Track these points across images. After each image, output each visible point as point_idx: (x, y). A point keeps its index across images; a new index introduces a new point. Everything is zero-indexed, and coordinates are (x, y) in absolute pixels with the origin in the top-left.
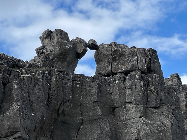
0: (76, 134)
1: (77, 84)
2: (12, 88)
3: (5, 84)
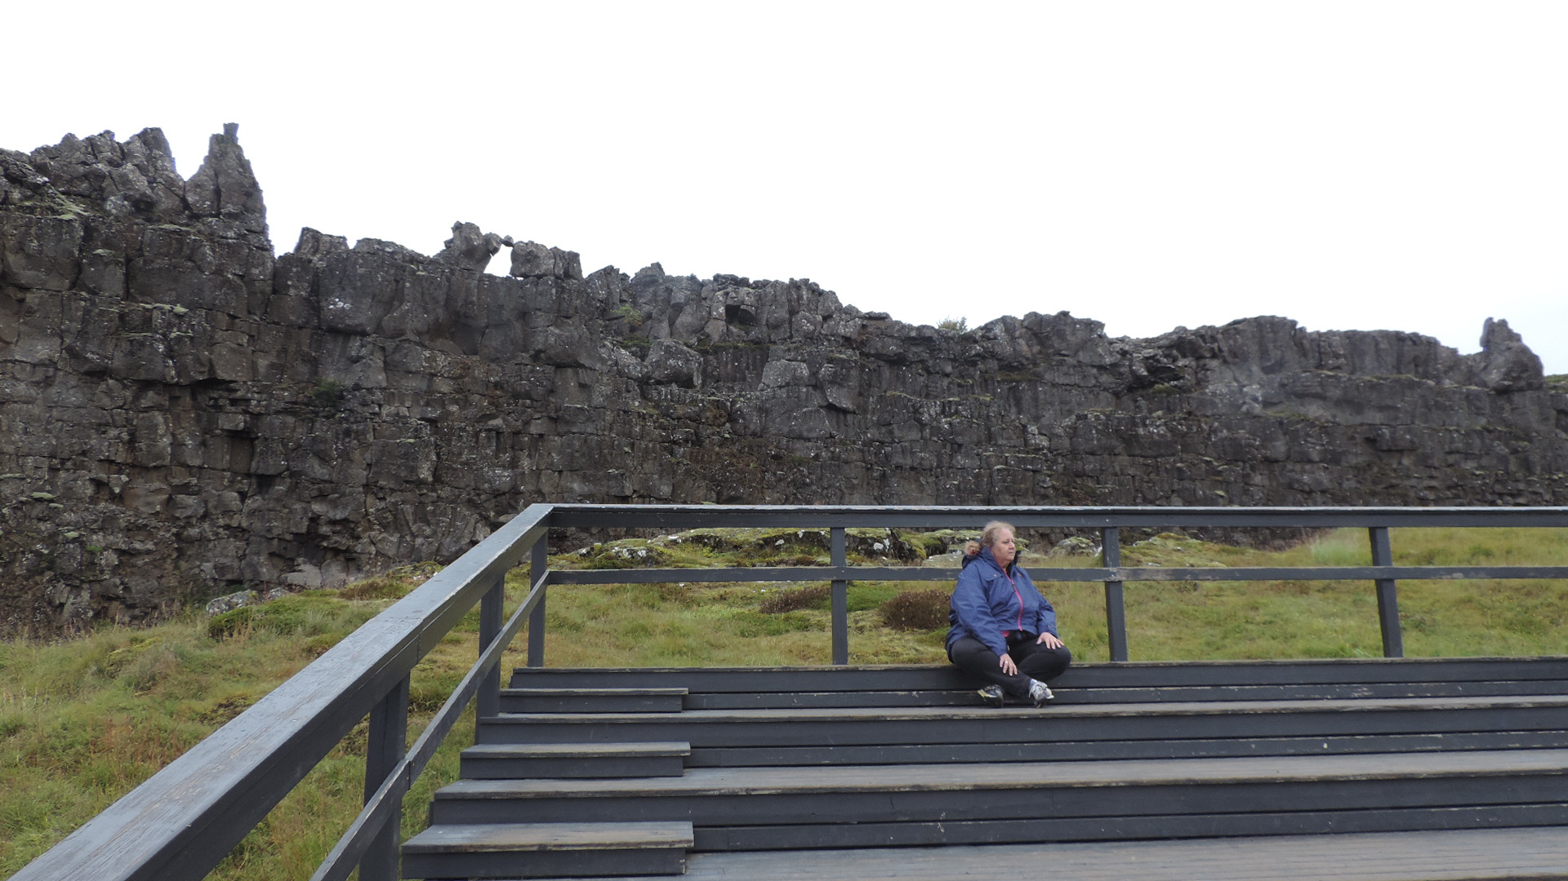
1: (484, 284)
2: (404, 286)
3: (397, 282)
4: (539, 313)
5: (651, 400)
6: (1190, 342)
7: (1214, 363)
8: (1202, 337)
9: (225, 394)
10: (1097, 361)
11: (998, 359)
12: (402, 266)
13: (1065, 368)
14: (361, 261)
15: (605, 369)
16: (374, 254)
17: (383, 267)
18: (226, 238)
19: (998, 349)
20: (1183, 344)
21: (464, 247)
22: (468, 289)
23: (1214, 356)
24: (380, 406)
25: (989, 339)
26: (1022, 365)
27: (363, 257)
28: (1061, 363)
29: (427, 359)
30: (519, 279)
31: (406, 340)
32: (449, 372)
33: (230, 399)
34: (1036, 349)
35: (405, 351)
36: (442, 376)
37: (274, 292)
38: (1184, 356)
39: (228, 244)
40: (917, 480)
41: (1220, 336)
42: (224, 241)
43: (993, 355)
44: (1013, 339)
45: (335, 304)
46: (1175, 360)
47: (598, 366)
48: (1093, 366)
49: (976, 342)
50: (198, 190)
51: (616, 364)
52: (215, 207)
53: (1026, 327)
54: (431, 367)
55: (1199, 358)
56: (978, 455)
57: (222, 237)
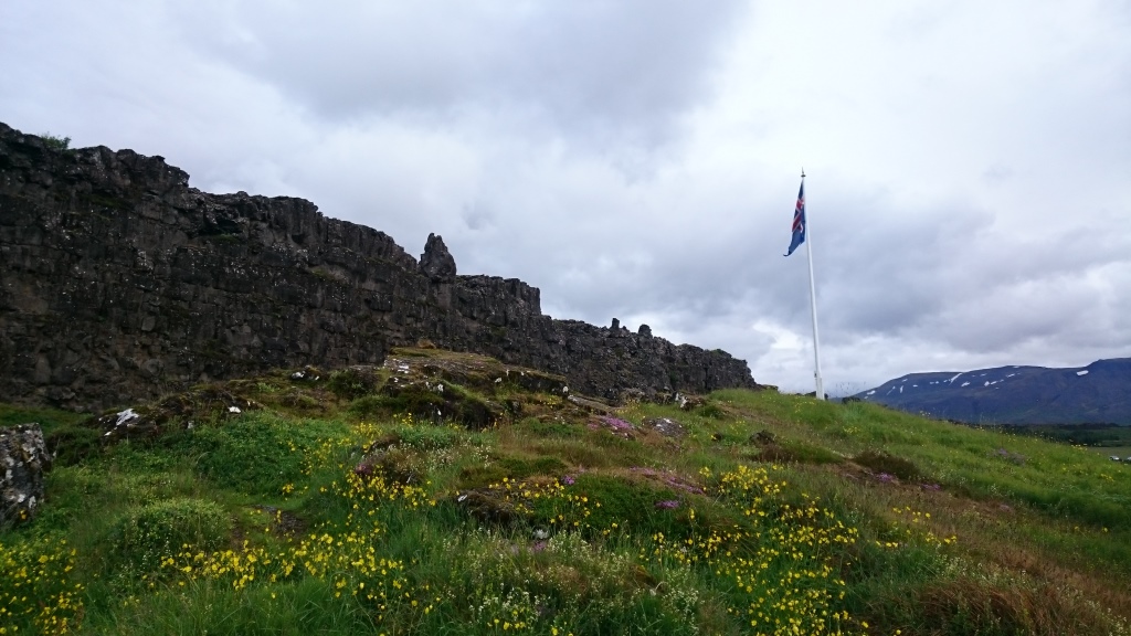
6: (249, 205)
7: (264, 225)
8: (258, 203)
10: (180, 205)
11: (93, 184)
13: (152, 205)
19: (93, 173)
20: (243, 204)
23: (264, 220)
25: (87, 163)
26: (115, 193)
28: (150, 199)
34: (128, 182)
38: (242, 216)
40: (33, 283)
41: (270, 206)
43: (90, 179)
44: (109, 168)
46: (236, 216)
48: (175, 208)
49: (74, 162)
53: (122, 161)
55: (252, 219)
56: (96, 268)
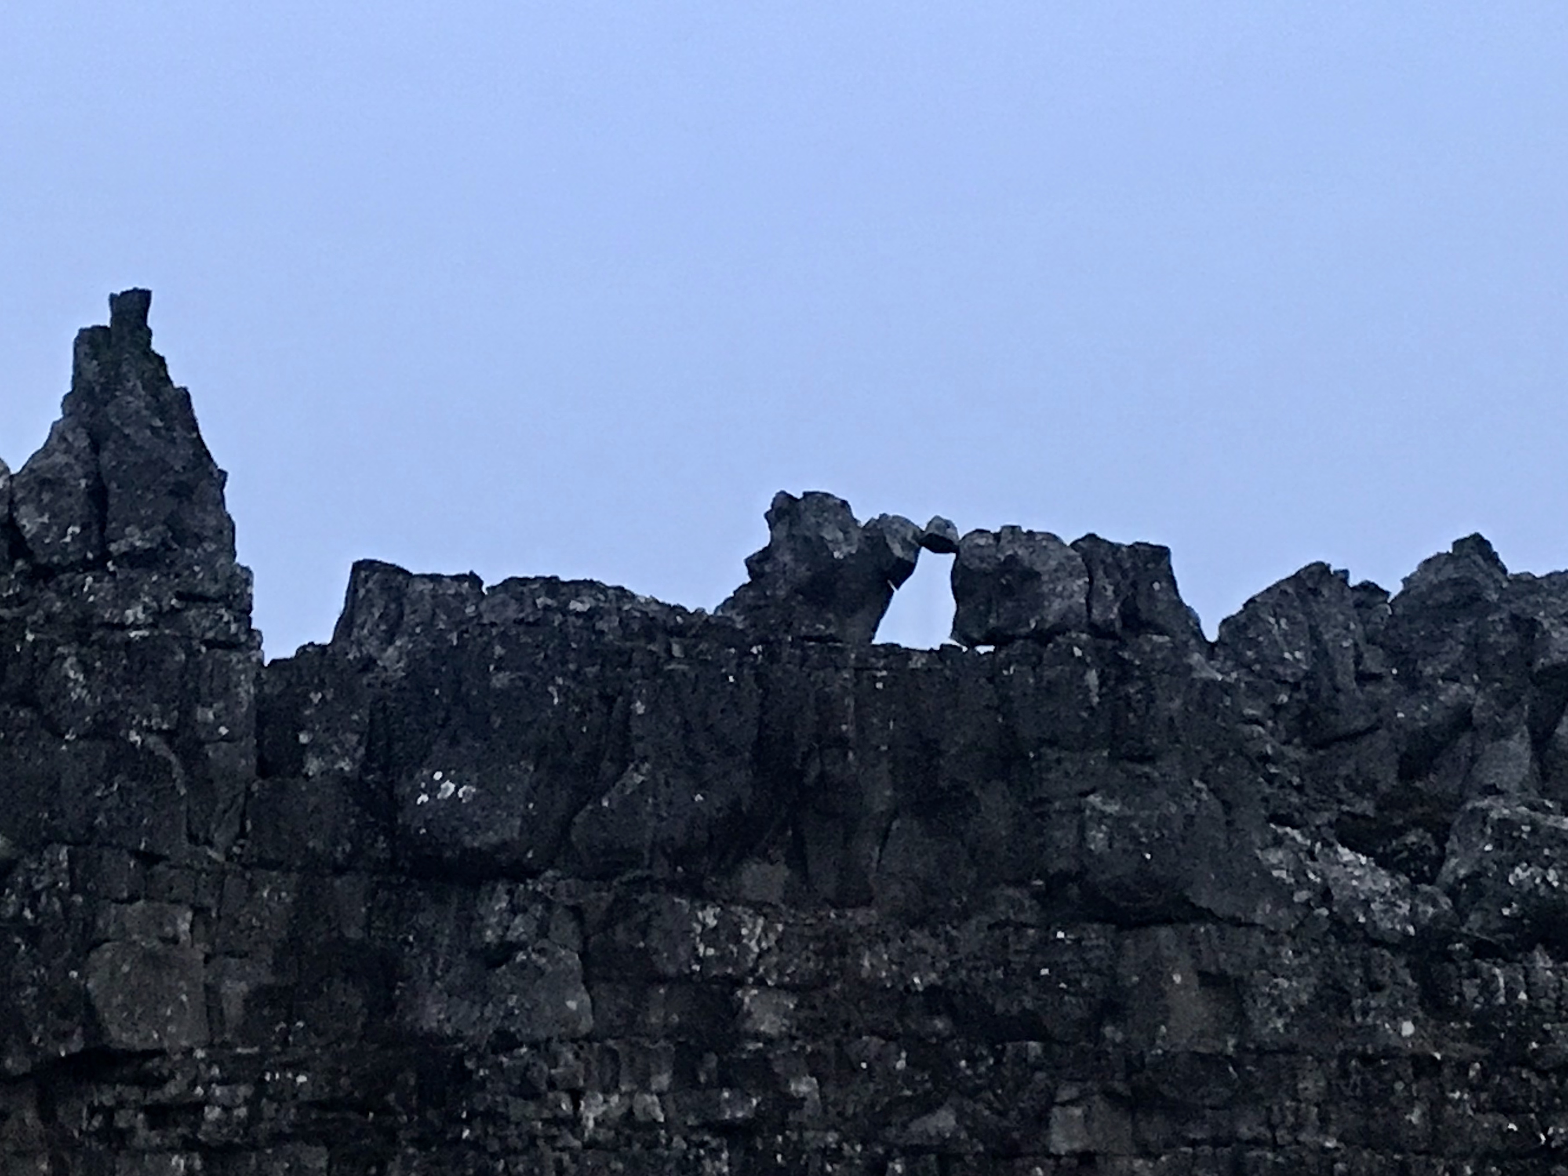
0: (877, 849)
1: (875, 679)
2: (628, 713)
3: (608, 700)
4: (1051, 754)
5: (1458, 1013)
9: (133, 1093)
12: (620, 652)
14: (499, 650)
15: (1286, 919)
16: (536, 623)
17: (564, 663)
18: (123, 627)
21: (803, 572)
22: (824, 701)
24: (576, 1096)
27: (504, 638)
29: (710, 936)
30: (982, 649)
31: (642, 880)
32: (780, 969)
33: (146, 1109)
35: (642, 916)
36: (760, 982)
37: (264, 769)
39: (129, 643)
42: (118, 636)
45: (433, 788)
47: (1263, 911)
50: (46, 497)
51: (1325, 896)
52: (94, 541)
54: (722, 959)
57: (110, 626)
